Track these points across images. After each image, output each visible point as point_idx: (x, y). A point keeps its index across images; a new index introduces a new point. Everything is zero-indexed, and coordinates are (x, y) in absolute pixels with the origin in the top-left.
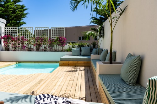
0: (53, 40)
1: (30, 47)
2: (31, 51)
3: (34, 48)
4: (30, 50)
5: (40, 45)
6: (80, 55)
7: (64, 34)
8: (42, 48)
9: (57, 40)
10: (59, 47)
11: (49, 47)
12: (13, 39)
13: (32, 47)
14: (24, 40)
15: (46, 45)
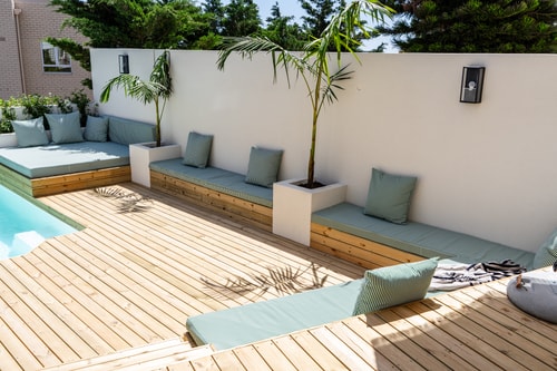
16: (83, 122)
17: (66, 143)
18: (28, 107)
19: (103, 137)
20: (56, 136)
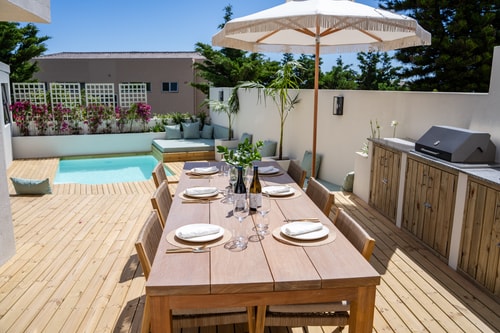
0: (125, 109)
1: (76, 125)
2: (78, 133)
3: (85, 127)
4: (77, 131)
5: (96, 121)
6: (182, 138)
7: (146, 98)
8: (103, 126)
9: (133, 110)
10: (138, 124)
11: (118, 124)
12: (36, 110)
13: (81, 124)
14: (60, 111)
15: (109, 121)
16: (201, 128)
17: (189, 139)
18: (174, 118)
19: (209, 136)
20: (186, 135)
